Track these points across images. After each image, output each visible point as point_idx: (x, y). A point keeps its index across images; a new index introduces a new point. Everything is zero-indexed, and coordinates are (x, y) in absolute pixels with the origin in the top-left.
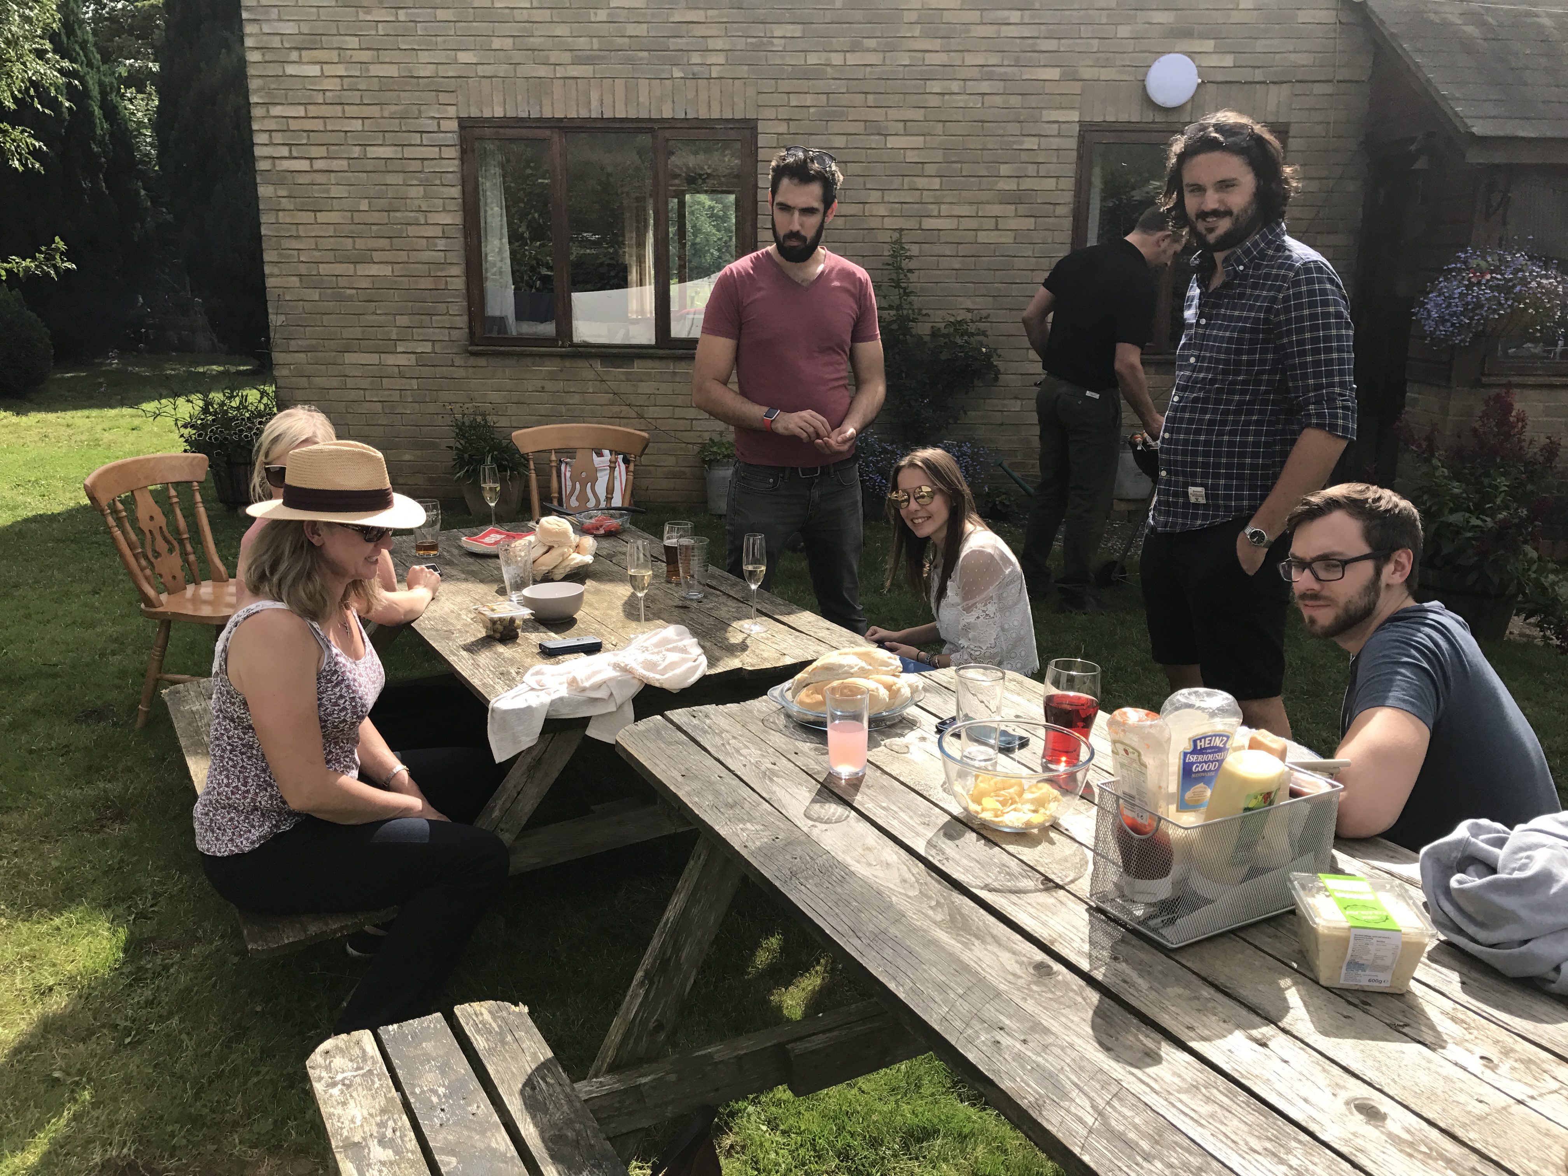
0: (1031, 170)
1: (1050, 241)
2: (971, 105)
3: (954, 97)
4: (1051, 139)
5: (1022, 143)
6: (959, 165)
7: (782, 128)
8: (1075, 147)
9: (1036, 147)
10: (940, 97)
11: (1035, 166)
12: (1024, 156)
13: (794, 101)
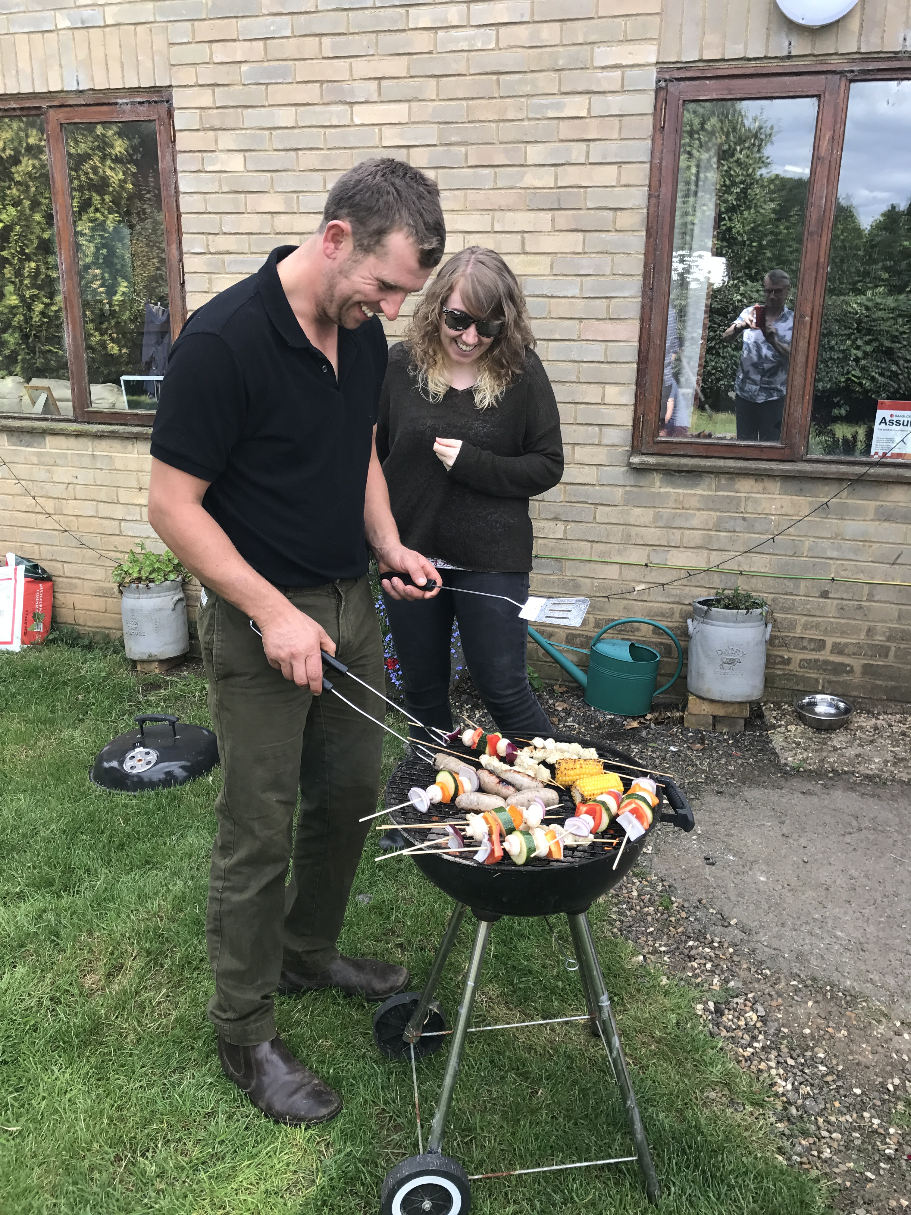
0: (577, 152)
1: (608, 271)
2: (479, 46)
3: (453, 33)
4: (610, 98)
5: (559, 106)
6: (463, 149)
7: (205, 98)
8: (650, 110)
9: (584, 114)
10: (431, 34)
11: (583, 145)
12: (566, 130)
13: (220, 53)
